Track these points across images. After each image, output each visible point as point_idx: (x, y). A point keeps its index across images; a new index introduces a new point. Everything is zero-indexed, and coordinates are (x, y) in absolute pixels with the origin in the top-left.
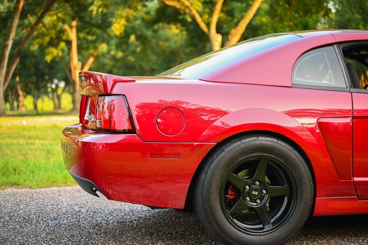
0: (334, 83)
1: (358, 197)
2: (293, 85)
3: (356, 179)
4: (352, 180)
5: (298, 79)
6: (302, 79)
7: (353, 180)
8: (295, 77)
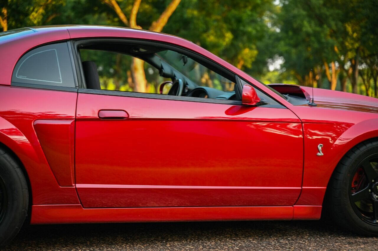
0: (61, 83)
1: (82, 205)
2: (13, 83)
3: (78, 186)
4: (72, 186)
5: (20, 77)
6: (24, 78)
7: (74, 187)
8: (17, 74)
